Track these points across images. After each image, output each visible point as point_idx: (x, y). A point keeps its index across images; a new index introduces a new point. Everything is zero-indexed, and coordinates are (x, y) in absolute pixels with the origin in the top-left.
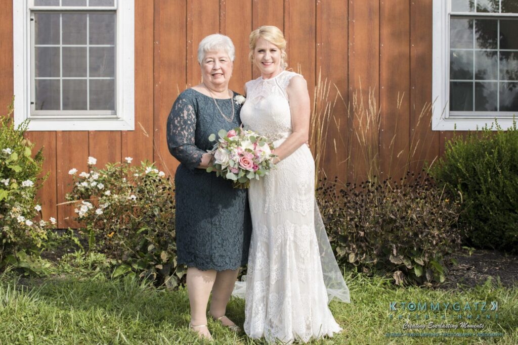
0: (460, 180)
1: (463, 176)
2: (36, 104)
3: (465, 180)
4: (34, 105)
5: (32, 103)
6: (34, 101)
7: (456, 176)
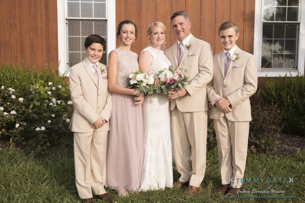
0: (272, 100)
1: (274, 99)
2: (69, 64)
3: (275, 100)
4: (68, 65)
5: (67, 64)
6: (68, 63)
7: (270, 98)
